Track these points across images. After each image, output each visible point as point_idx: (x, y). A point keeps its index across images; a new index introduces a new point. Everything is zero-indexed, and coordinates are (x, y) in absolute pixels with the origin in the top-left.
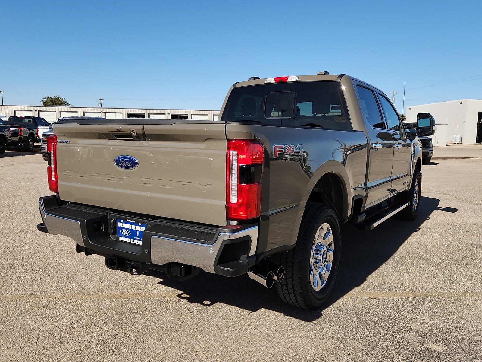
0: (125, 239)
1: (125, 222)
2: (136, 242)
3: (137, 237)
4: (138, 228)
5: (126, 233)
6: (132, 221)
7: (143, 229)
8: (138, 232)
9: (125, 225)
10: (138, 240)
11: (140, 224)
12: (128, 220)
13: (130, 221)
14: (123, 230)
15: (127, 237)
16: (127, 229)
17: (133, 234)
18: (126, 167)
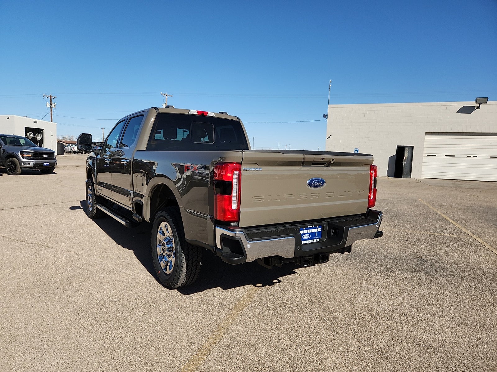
0: (307, 242)
1: (307, 228)
2: (315, 241)
3: (316, 237)
4: (316, 230)
5: (307, 237)
6: (312, 226)
7: (319, 230)
8: (316, 233)
9: (306, 232)
10: (316, 239)
11: (318, 227)
12: (309, 227)
13: (310, 227)
14: (304, 236)
15: (308, 240)
16: (308, 233)
17: (312, 236)
18: (318, 186)
